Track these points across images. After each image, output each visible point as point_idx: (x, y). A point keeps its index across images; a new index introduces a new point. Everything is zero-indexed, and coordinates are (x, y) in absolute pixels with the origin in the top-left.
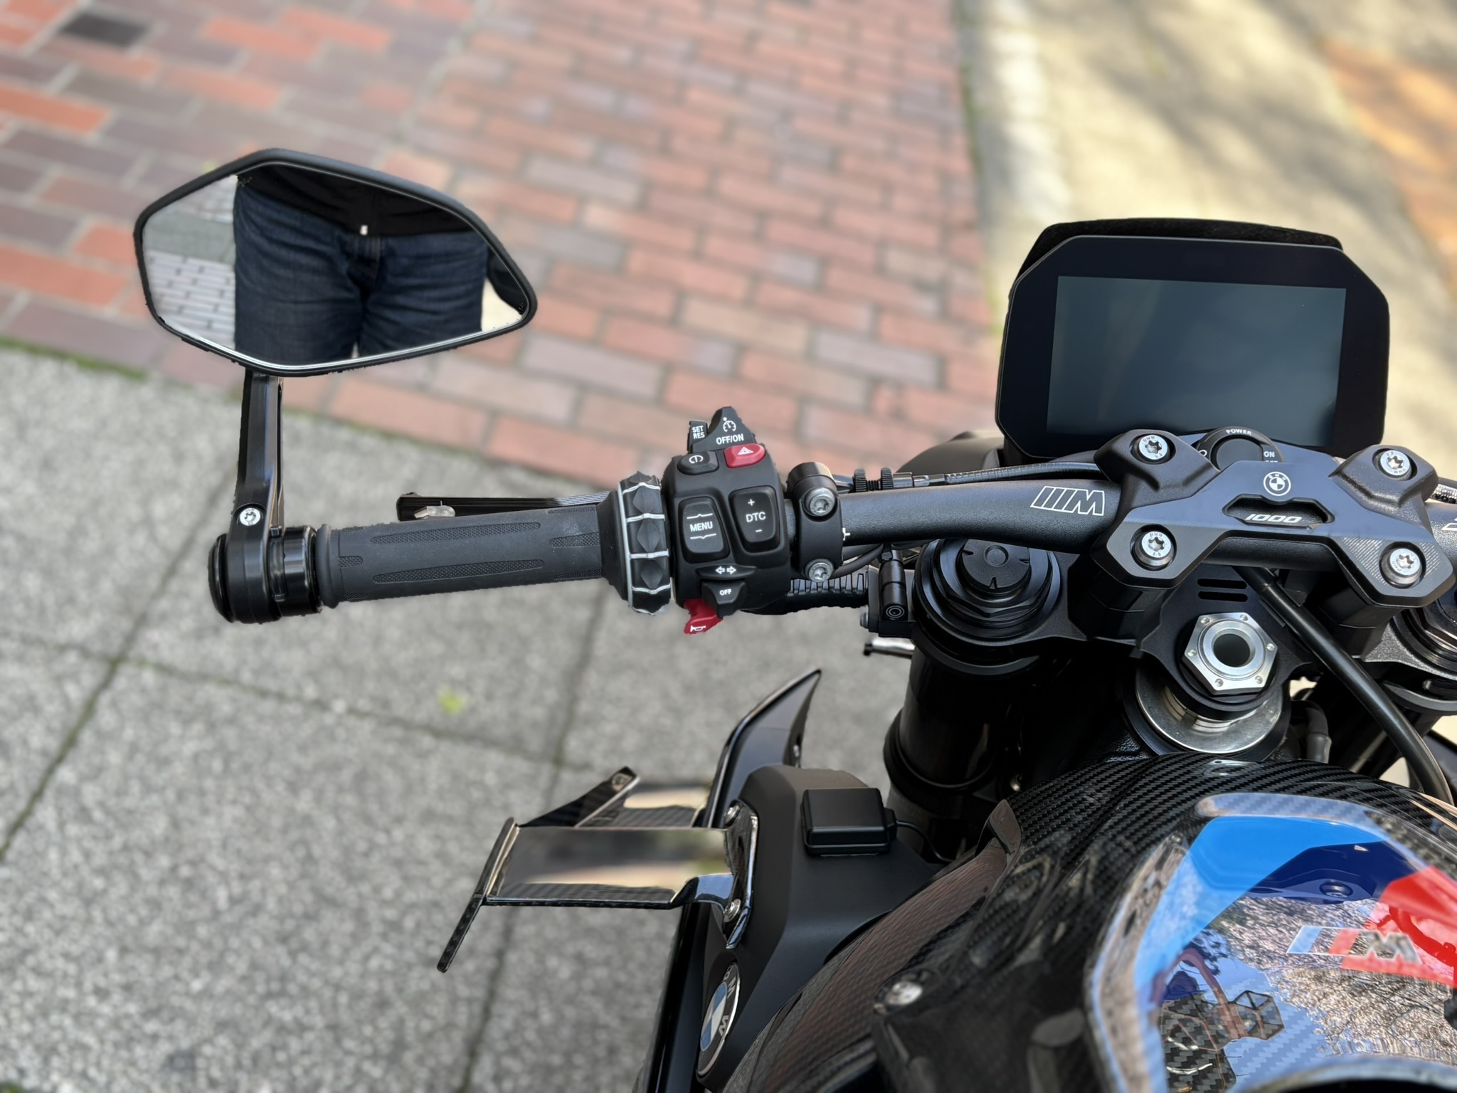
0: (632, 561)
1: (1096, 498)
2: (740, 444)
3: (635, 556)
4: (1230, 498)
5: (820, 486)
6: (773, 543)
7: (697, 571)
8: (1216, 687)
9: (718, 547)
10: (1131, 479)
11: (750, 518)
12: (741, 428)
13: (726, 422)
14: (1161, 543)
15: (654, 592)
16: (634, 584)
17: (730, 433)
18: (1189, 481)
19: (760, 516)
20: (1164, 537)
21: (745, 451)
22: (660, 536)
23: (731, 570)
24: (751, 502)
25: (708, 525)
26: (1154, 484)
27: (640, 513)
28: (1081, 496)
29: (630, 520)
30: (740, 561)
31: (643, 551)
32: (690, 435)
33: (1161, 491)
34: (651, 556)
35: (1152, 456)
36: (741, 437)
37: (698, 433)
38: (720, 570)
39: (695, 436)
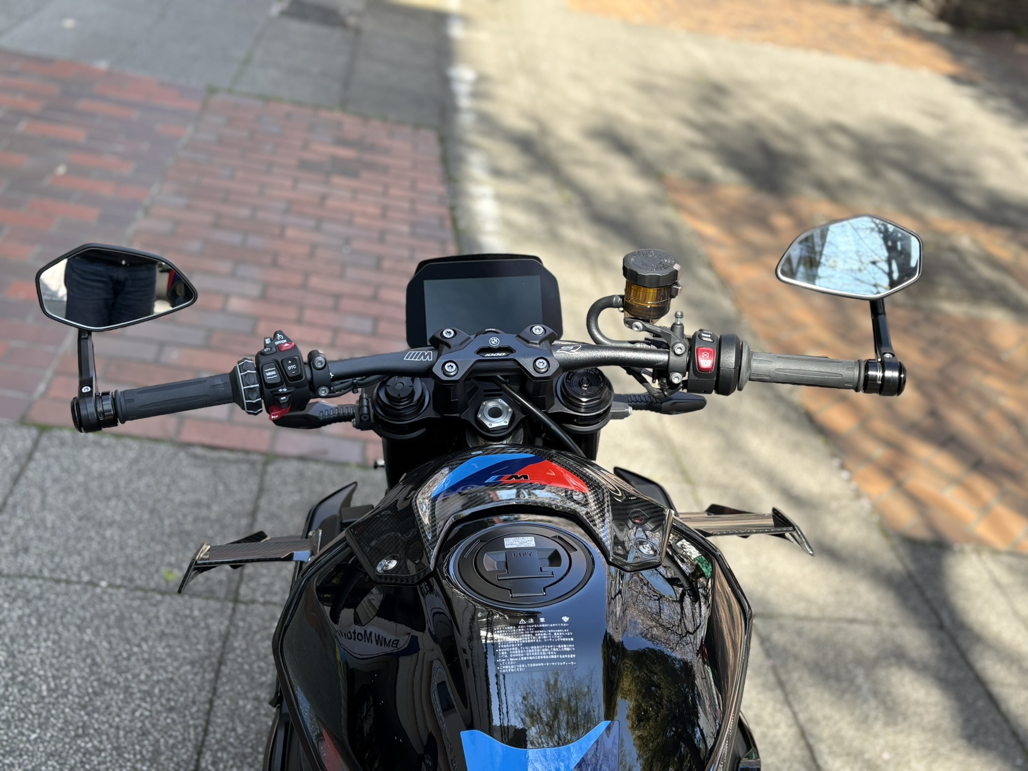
0: (244, 389)
1: (429, 354)
2: (285, 343)
3: (245, 387)
4: (477, 348)
5: (319, 356)
6: (299, 377)
7: (271, 392)
8: (490, 427)
9: (279, 380)
10: (441, 345)
11: (290, 368)
12: (285, 337)
13: (279, 336)
14: (452, 367)
15: (254, 401)
16: (246, 400)
17: (281, 340)
18: (461, 344)
19: (294, 367)
20: (453, 364)
21: (286, 345)
22: (254, 379)
23: (285, 390)
24: (290, 362)
25: (274, 373)
26: (449, 346)
27: (246, 371)
28: (423, 354)
29: (242, 374)
30: (288, 386)
31: (249, 385)
32: (265, 341)
33: (452, 348)
34: (252, 386)
35: (448, 337)
36: (285, 341)
37: (268, 341)
38: (280, 390)
39: (267, 343)
